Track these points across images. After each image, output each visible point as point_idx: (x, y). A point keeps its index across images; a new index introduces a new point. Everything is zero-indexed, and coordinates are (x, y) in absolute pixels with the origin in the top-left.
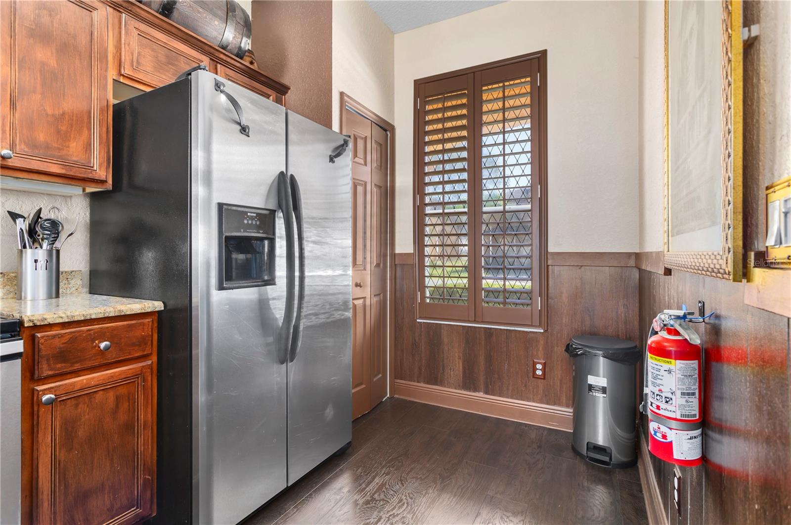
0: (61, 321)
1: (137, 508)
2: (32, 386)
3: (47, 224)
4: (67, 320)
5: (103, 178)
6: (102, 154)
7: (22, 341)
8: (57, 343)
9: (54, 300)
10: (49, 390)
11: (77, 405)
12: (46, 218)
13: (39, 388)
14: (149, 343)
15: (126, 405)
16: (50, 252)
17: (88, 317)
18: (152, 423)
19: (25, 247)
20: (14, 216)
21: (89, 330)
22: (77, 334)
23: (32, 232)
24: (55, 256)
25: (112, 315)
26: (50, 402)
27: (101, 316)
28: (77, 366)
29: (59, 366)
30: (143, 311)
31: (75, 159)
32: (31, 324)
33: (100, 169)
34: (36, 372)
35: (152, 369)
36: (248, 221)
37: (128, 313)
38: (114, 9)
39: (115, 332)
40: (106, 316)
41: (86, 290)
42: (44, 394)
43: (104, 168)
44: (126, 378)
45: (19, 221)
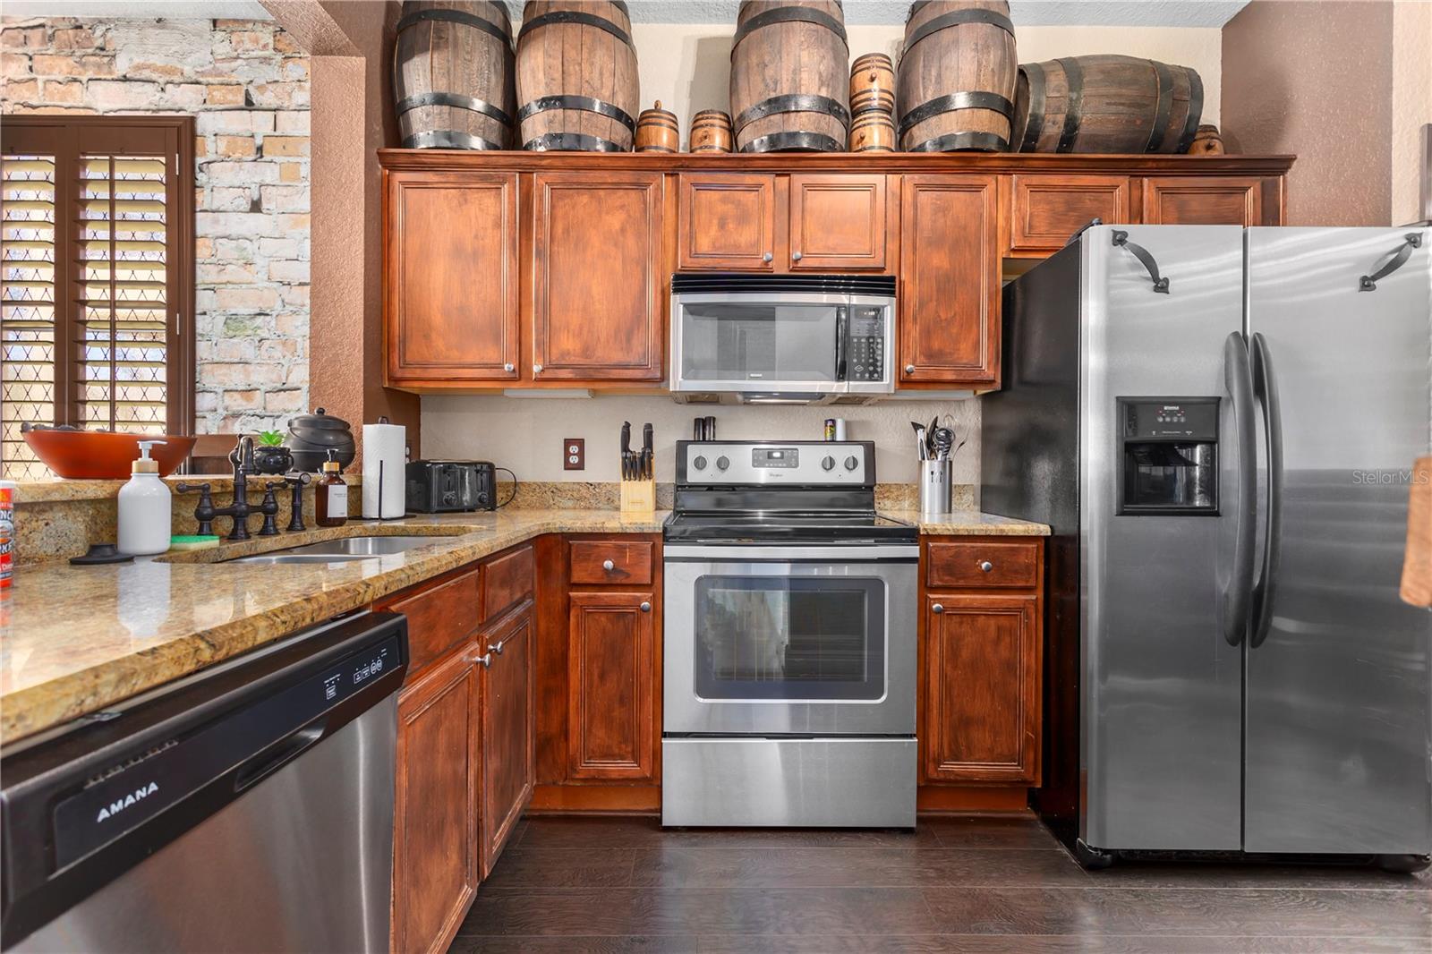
0: (948, 533)
1: (1019, 765)
2: (925, 593)
3: (942, 434)
4: (953, 533)
5: (992, 378)
6: (991, 349)
7: (918, 547)
8: (945, 554)
9: (947, 515)
10: (938, 600)
11: (961, 623)
12: (941, 427)
13: (931, 596)
14: (1034, 573)
15: (1007, 639)
16: (944, 462)
17: (971, 533)
18: (1037, 671)
19: (924, 459)
20: (916, 426)
21: (973, 547)
22: (962, 549)
23: (929, 443)
24: (948, 467)
25: (993, 533)
26: (939, 612)
27: (983, 533)
28: (961, 583)
29: (946, 578)
30: (1026, 534)
31: (965, 361)
32: (925, 533)
33: (988, 368)
34: (929, 580)
35: (1036, 606)
36: (1164, 417)
37: (1010, 534)
38: (1004, 174)
39: (997, 554)
40: (988, 533)
41: (978, 507)
42: (935, 603)
43: (992, 366)
44: (1008, 609)
45: (920, 431)
